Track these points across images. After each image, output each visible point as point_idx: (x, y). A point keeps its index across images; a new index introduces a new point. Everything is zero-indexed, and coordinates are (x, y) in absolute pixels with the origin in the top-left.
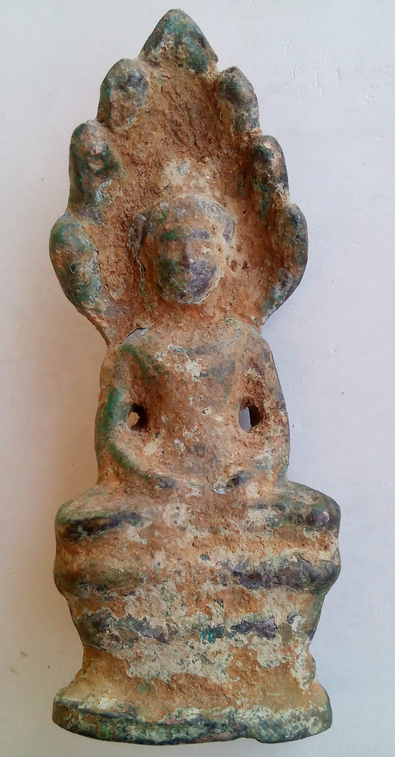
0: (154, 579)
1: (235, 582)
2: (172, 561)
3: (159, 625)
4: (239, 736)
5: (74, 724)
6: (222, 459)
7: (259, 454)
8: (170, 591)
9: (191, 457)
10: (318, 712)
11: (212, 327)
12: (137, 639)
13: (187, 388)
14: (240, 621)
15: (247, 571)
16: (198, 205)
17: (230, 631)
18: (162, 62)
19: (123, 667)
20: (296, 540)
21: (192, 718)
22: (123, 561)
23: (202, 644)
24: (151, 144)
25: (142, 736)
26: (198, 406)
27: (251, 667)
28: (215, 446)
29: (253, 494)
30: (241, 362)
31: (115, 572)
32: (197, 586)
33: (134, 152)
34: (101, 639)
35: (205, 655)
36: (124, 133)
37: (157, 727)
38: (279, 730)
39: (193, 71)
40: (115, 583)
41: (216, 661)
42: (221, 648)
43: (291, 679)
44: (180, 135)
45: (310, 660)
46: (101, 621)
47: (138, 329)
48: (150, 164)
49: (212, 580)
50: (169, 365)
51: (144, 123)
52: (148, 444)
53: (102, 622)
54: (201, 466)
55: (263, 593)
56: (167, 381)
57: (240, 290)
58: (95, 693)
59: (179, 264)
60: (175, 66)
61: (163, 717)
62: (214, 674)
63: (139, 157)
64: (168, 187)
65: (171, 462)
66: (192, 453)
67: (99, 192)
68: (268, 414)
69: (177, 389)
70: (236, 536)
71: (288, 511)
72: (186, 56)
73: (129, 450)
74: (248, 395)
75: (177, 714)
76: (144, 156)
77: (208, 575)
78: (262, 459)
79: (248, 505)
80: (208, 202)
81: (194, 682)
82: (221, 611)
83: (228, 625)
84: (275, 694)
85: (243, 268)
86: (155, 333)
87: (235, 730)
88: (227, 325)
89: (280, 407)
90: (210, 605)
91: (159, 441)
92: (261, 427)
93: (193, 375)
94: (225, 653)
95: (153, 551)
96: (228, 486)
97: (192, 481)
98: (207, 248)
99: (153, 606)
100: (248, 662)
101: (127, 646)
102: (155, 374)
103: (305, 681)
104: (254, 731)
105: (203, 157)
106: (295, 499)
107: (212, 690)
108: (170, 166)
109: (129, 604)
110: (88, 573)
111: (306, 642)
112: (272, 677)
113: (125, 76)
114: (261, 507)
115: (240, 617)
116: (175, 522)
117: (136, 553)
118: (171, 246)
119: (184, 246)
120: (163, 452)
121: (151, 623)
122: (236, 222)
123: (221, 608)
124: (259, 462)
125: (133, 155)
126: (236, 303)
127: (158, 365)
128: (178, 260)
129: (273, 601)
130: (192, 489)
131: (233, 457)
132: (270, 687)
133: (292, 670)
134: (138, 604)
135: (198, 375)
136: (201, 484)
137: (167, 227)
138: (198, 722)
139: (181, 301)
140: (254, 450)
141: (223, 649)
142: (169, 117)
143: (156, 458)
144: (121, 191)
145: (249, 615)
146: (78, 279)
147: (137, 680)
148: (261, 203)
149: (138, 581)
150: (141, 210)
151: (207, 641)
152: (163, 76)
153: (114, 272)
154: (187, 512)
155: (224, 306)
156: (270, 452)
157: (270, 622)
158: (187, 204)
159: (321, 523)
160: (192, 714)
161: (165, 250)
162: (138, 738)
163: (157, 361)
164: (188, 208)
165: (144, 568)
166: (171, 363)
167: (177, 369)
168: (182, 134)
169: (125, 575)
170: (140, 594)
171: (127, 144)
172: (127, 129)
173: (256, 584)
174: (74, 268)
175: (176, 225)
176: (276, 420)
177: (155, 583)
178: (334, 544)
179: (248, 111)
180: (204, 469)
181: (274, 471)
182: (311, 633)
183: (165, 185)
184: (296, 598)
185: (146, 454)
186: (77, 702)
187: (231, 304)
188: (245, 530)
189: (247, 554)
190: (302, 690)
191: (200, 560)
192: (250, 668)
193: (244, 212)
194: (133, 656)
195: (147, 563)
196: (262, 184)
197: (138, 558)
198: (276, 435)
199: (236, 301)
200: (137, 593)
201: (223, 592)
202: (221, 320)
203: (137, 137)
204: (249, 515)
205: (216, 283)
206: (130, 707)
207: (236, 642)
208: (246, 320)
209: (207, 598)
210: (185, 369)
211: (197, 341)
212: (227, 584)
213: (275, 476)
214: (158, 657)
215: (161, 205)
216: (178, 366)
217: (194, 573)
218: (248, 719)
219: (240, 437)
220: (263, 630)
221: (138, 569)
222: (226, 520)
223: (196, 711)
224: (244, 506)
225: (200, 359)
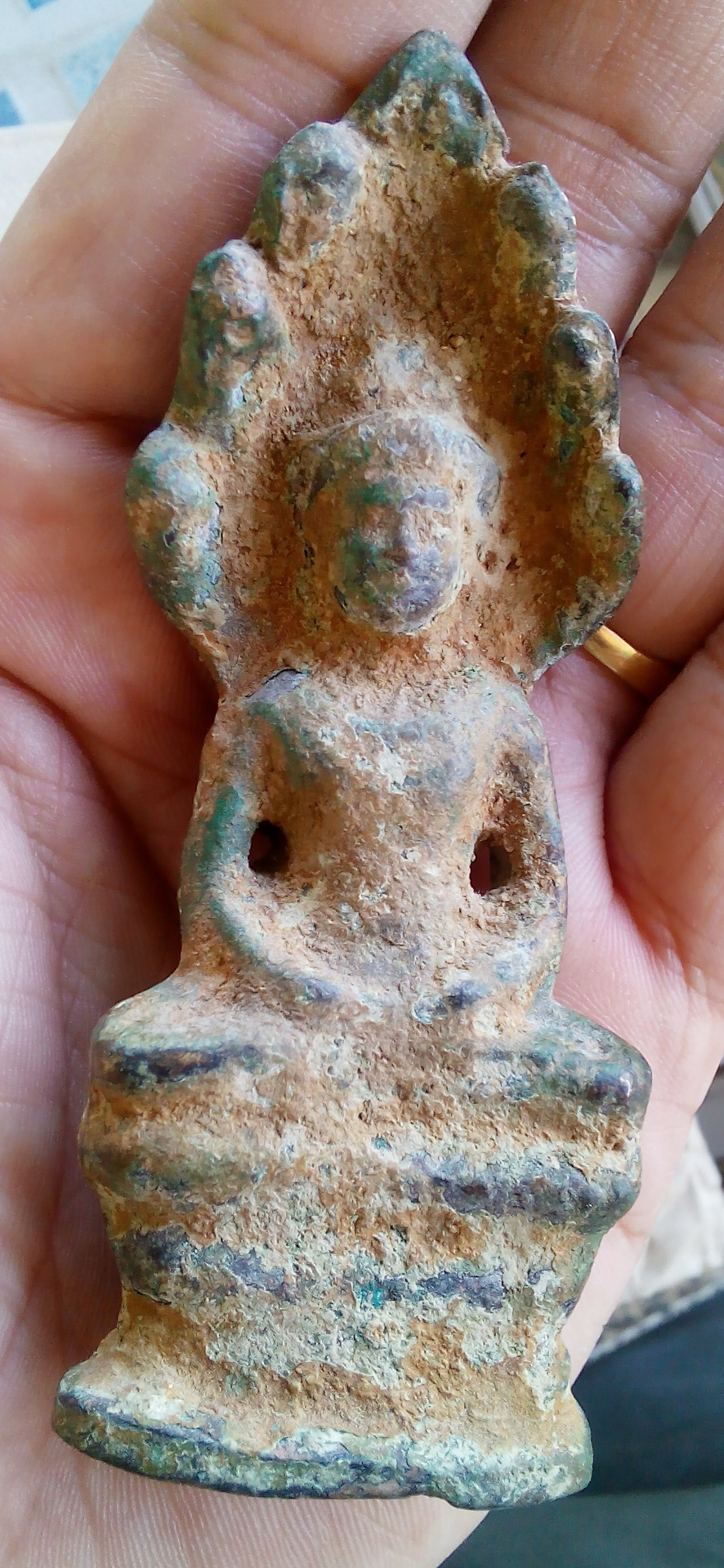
0: (279, 1176)
1: (436, 1198)
2: (316, 1145)
3: (279, 1265)
4: (414, 1492)
5: (95, 1440)
6: (430, 952)
7: (505, 948)
8: (308, 1202)
9: (371, 943)
10: (568, 1455)
11: (435, 683)
12: (234, 1289)
13: (376, 805)
14: (437, 1270)
15: (460, 1179)
16: (434, 439)
17: (415, 1288)
18: (392, 136)
19: (200, 1340)
20: (562, 1127)
21: (328, 1450)
22: (219, 1136)
23: (359, 1310)
24: (351, 298)
25: (229, 1477)
26: (394, 842)
27: (450, 1360)
28: (420, 926)
29: (485, 1027)
30: (487, 761)
31: (205, 1156)
32: (361, 1198)
33: (317, 314)
34: (161, 1282)
35: (361, 1330)
36: (302, 275)
37: (259, 1462)
38: (492, 1486)
39: (452, 161)
40: (201, 1179)
41: (383, 1343)
42: (396, 1320)
43: (522, 1390)
44: (411, 285)
45: (561, 1356)
46: (165, 1247)
47: (286, 670)
48: (343, 338)
49: (390, 1188)
50: (343, 755)
51: (342, 257)
52: (286, 906)
53: (169, 1250)
54: (390, 961)
55: (488, 1223)
56: (337, 787)
57: (497, 611)
58: (141, 1385)
59: (385, 554)
60: (418, 146)
61: (271, 1443)
62: (376, 1369)
63: (323, 323)
64: (376, 391)
65: (330, 948)
66: (373, 934)
67: (238, 389)
68: (529, 868)
69: (357, 806)
70: (445, 1108)
71: (551, 1069)
72: (443, 130)
73: (249, 914)
74: (493, 825)
75: (299, 1440)
76: (335, 322)
77: (385, 1179)
78: (509, 960)
79: (474, 1050)
80: (454, 433)
81: (336, 1381)
82: (402, 1249)
83: (414, 1278)
84: (490, 1417)
85: (508, 568)
86: (321, 685)
87: (409, 1480)
88: (465, 681)
89: (553, 856)
90: (382, 1236)
91: (310, 901)
92: (512, 891)
93: (391, 780)
94: (402, 1331)
95: (281, 1122)
96: (440, 1009)
97: (370, 991)
98: (444, 525)
99: (272, 1227)
100: (444, 1351)
101: (213, 1301)
102: (316, 770)
103: (549, 1394)
104: (442, 1486)
105: (452, 336)
106: (567, 1047)
107: (370, 1399)
108: (385, 349)
109: (223, 1221)
110: (150, 1154)
111: (558, 1321)
112: (486, 1382)
113: (316, 162)
114: (501, 1056)
115: (437, 1265)
116: (330, 1069)
117: (248, 1124)
118: (371, 516)
119: (399, 520)
120: (315, 926)
121: (264, 1261)
122: (505, 475)
123: (403, 1243)
124: (504, 965)
125: (312, 317)
126: (487, 636)
127: (324, 753)
128: (383, 546)
129: (503, 1239)
130: (367, 1009)
131: (453, 949)
132: (480, 1402)
133: (526, 1372)
134: (241, 1221)
135: (401, 780)
136: (388, 1000)
137: (367, 477)
138: (337, 1459)
139: (380, 628)
140: (495, 938)
141: (399, 1323)
142: (393, 248)
143: (301, 937)
144: (281, 390)
145: (455, 1262)
146: (178, 559)
147: (224, 1367)
148: (559, 443)
149: (246, 1178)
150: (317, 432)
151: (369, 1305)
152: (391, 164)
153: (248, 549)
154: (355, 1052)
155: (463, 642)
156: (527, 947)
157: (495, 1278)
158: (412, 433)
159: (614, 1100)
160: (328, 1443)
161: (360, 523)
162: (220, 1480)
163: (321, 744)
164: (414, 442)
165: (262, 1155)
166: (350, 751)
167: (361, 765)
168: (415, 284)
169: (222, 1166)
170: (249, 1203)
171: (305, 295)
172: (306, 266)
173: (475, 1204)
174: (171, 538)
175: (386, 475)
176: (543, 882)
177: (280, 1186)
178: (633, 1140)
179: (556, 257)
180: (395, 970)
181: (531, 984)
182: (569, 1305)
183: (370, 387)
184: (548, 1238)
185: (281, 927)
186: (105, 1399)
187: (477, 638)
188: (463, 1097)
189: (463, 1145)
190: (542, 1412)
191: (371, 1148)
192: (446, 1362)
193: (522, 455)
194: (221, 1321)
195: (267, 1145)
196: (566, 408)
197: (251, 1135)
198: (541, 912)
199: (487, 631)
200: (243, 1201)
201: (410, 1213)
202: (455, 671)
203: (325, 284)
204: (475, 1070)
205: (451, 597)
206: (209, 1419)
207: (424, 1312)
208: (503, 672)
209: (377, 1222)
210: (376, 765)
211: (405, 711)
212: (420, 1199)
213: (531, 994)
214: (270, 1326)
215: (361, 429)
216: (364, 759)
217: (358, 1173)
218: (435, 1460)
219: (471, 910)
220: (480, 1292)
221: (249, 1156)
222: (429, 1075)
223: (336, 1437)
224: (466, 1051)
225: (407, 748)
